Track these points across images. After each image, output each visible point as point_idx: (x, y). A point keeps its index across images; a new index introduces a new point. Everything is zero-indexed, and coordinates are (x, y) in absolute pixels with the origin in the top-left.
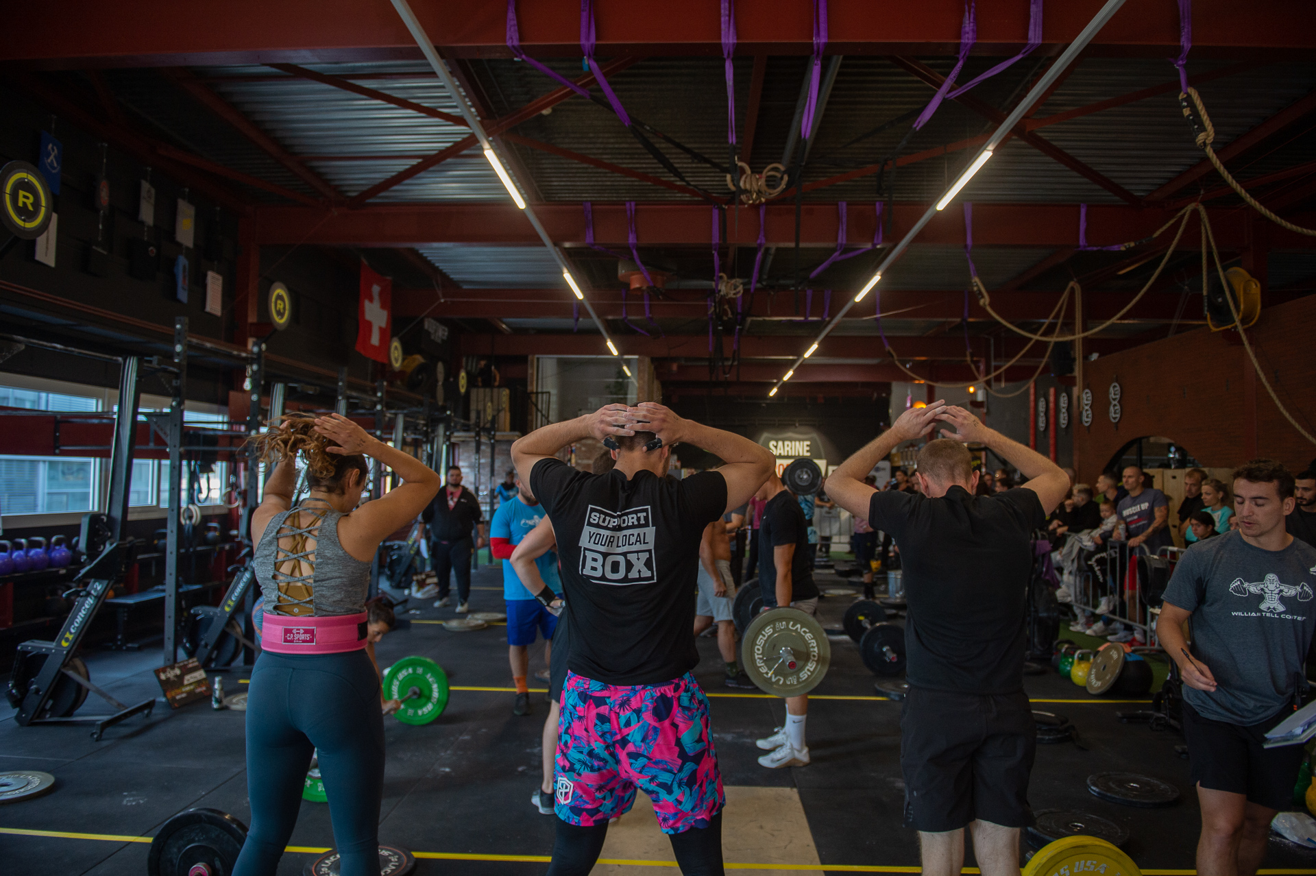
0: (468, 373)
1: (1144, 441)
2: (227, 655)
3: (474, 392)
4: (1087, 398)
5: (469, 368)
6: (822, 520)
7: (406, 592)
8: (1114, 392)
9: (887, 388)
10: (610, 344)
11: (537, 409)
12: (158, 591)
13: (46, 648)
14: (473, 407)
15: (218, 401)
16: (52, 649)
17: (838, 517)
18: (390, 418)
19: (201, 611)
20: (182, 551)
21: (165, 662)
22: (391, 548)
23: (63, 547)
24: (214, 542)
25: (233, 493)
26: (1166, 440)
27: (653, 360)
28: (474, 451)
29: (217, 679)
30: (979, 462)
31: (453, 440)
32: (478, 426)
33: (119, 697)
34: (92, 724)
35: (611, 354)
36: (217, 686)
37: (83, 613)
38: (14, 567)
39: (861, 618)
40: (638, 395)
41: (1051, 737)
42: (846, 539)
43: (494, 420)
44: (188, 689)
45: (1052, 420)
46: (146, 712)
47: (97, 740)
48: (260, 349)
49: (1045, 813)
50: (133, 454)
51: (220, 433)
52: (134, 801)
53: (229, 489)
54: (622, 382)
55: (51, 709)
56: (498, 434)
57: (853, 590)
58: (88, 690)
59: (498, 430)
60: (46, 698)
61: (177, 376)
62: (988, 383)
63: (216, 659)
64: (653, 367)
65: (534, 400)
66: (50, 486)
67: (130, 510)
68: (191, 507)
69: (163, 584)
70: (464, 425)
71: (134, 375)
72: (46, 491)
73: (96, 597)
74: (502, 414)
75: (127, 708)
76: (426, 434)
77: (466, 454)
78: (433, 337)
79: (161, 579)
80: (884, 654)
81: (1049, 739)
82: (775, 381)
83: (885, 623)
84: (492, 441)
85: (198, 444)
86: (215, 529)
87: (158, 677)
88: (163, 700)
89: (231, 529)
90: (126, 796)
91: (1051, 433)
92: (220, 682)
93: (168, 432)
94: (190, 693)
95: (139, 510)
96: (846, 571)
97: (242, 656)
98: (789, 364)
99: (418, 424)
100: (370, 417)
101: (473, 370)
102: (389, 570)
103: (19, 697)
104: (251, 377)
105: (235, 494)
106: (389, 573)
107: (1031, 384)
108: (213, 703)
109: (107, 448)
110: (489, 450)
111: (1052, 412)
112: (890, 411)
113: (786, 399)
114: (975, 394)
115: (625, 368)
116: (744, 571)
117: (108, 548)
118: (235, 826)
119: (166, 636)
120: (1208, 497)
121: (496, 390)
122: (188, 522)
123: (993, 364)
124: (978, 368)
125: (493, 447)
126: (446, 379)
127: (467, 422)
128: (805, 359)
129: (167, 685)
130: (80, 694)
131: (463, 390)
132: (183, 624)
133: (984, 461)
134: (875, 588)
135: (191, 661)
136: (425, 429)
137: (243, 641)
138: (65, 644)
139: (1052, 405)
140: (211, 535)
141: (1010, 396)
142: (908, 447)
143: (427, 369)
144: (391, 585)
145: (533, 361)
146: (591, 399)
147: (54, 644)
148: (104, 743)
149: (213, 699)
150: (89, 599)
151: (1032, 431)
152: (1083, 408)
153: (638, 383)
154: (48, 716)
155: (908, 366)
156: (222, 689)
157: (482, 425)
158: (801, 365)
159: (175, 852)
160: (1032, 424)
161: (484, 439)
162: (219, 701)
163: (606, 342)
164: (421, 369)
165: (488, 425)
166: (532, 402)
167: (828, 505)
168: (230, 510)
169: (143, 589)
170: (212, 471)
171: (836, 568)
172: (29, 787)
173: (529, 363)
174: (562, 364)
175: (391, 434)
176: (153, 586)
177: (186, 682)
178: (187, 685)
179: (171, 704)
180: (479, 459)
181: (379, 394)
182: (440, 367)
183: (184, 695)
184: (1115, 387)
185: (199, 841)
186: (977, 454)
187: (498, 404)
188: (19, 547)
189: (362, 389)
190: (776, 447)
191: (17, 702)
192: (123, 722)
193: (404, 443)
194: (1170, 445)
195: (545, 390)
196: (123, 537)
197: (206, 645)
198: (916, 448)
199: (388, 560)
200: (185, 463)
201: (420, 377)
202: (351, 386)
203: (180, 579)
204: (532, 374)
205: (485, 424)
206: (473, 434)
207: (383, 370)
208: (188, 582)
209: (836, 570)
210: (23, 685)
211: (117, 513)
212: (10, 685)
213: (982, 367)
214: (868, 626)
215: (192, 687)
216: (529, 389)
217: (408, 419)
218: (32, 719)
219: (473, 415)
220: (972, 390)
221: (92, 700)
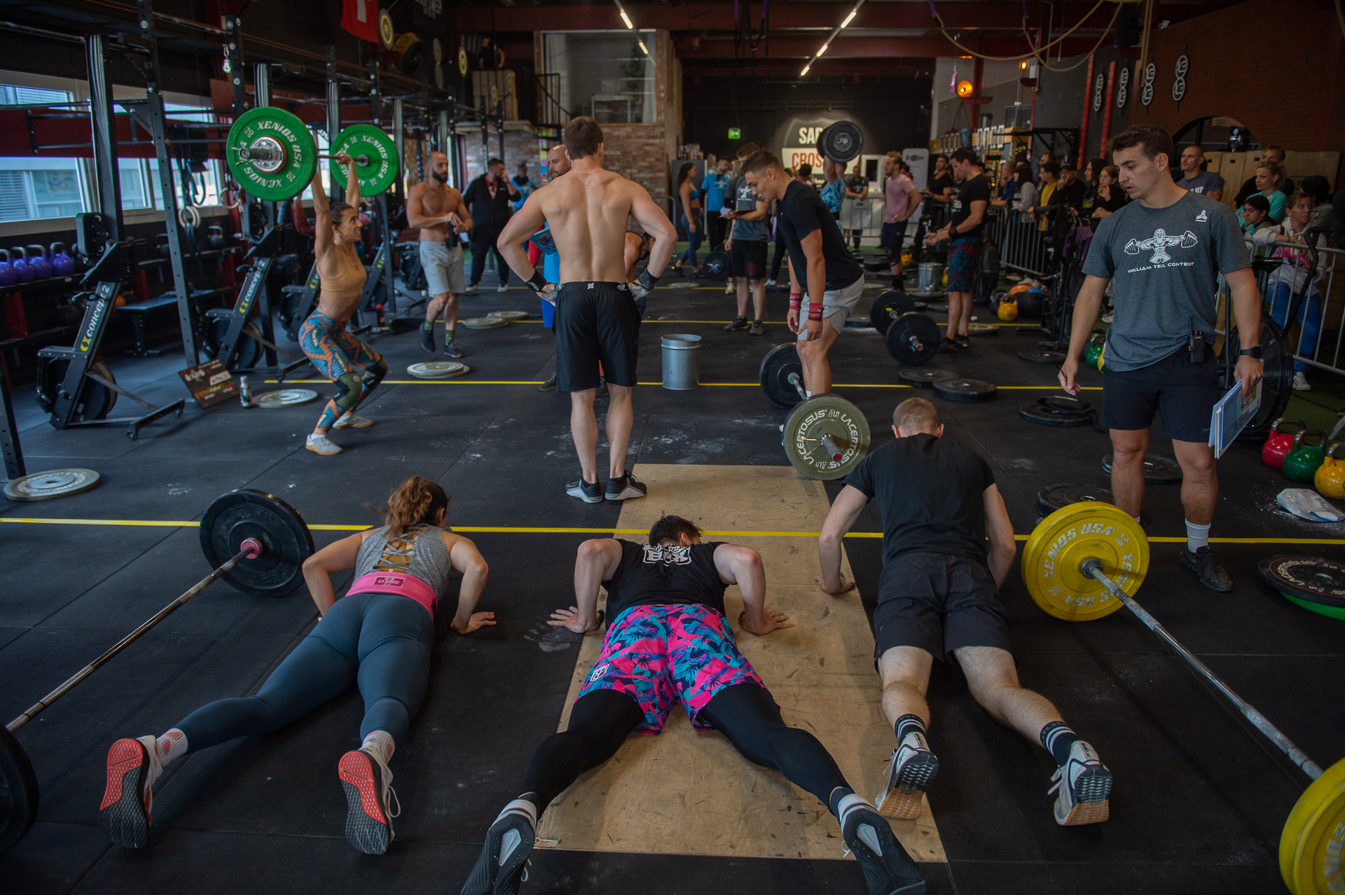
0: (468, 54)
1: (1206, 122)
2: (249, 358)
3: (476, 75)
4: (1150, 73)
5: (469, 48)
6: (852, 212)
7: (423, 293)
8: (1181, 66)
9: (930, 64)
10: (624, 15)
11: (547, 94)
12: (169, 297)
13: (66, 354)
14: (477, 93)
15: (199, 90)
16: (72, 354)
17: (869, 209)
18: (387, 105)
19: (217, 314)
20: (187, 255)
21: (188, 365)
22: (403, 248)
23: (64, 255)
24: (218, 246)
25: (231, 192)
26: (1230, 122)
27: (673, 34)
28: (481, 143)
29: (242, 379)
30: (1024, 148)
31: (458, 130)
32: (484, 114)
33: (148, 399)
34: (126, 425)
35: (626, 27)
36: (243, 385)
37: (96, 317)
38: (17, 277)
39: (889, 309)
40: (656, 77)
41: (1071, 421)
42: (877, 232)
43: (500, 107)
44: (215, 389)
45: (1108, 99)
46: (177, 412)
47: (134, 440)
48: (235, 24)
49: (1058, 488)
50: (117, 152)
51: (207, 126)
52: (179, 491)
53: (226, 189)
54: (639, 61)
55: (84, 412)
56: (505, 123)
57: (881, 283)
58: (116, 393)
59: (505, 120)
60: (76, 402)
61: (148, 57)
62: (1043, 55)
63: (239, 361)
64: (672, 42)
65: (542, 83)
66: (39, 199)
67: (124, 214)
68: (188, 208)
69: (174, 290)
70: (469, 113)
71: (101, 56)
72: (36, 203)
73: (105, 300)
74: (508, 100)
75: (157, 409)
76: (427, 123)
77: (473, 147)
78: (425, 12)
79: (170, 285)
80: (910, 343)
81: (1069, 423)
82: (807, 57)
83: (913, 313)
84: (500, 131)
85: (185, 138)
86: (218, 232)
87: (184, 379)
88: (193, 401)
89: (235, 233)
90: (170, 488)
91: (1106, 115)
92: (246, 381)
93: (150, 122)
94: (217, 393)
95: (135, 213)
96: (875, 265)
97: (264, 357)
98: (823, 37)
99: (418, 111)
100: (365, 105)
101: (474, 51)
102: (403, 271)
103: (50, 402)
104: (229, 58)
105: (233, 194)
106: (403, 274)
107: (1090, 57)
108: (242, 402)
109: (88, 145)
110: (497, 142)
111: (1109, 90)
112: (933, 92)
113: (819, 79)
114: (1027, 70)
115: (641, 45)
116: (769, 267)
117: (109, 249)
118: (277, 504)
119: (185, 339)
120: (1263, 181)
121: (500, 73)
122: (188, 224)
123: (1050, 35)
124: (1033, 40)
125: (501, 138)
126: (444, 62)
127: (471, 109)
128: (842, 31)
129: (193, 386)
130: (109, 398)
131: (464, 72)
132: (200, 330)
133: (1029, 147)
134: (904, 282)
135: (213, 363)
136: (426, 116)
137: (263, 342)
138: (84, 349)
139: (1110, 82)
140: (214, 238)
141: (1065, 70)
142: (949, 133)
143: (422, 49)
144: (407, 287)
145: (538, 38)
146: (604, 82)
147: (74, 349)
148: (142, 442)
149: (242, 398)
150: (99, 302)
151: (1085, 112)
152: (1145, 85)
153: (656, 61)
154: (82, 419)
155: (955, 38)
156: (249, 388)
157: (487, 112)
158: (837, 37)
159: (224, 530)
160: (1086, 105)
161: (491, 130)
162: (247, 400)
163: (620, 13)
164: (416, 49)
165: (494, 113)
166: (540, 85)
167: (860, 196)
168: (230, 211)
169: (154, 296)
170: (205, 169)
171: (865, 262)
172: (76, 483)
173: (535, 41)
174: (572, 42)
175: (391, 124)
176: (164, 293)
177: (212, 383)
178: (214, 386)
179: (200, 404)
180: (488, 152)
181: (373, 77)
182: (436, 44)
183: (212, 396)
184: (1183, 59)
185: (246, 518)
186: (1023, 138)
187: (504, 88)
188: (18, 255)
189: (354, 73)
190: (806, 134)
191: (49, 407)
192: (156, 422)
193: (405, 135)
194: (1234, 128)
195: (554, 72)
196: (122, 237)
197: (227, 348)
198: (958, 134)
199: (402, 261)
200: (174, 162)
201: (416, 59)
202: (340, 69)
203: (190, 284)
204: (539, 53)
205: (491, 111)
206: (479, 123)
207: (374, 49)
208: (199, 288)
209: (865, 264)
210: (51, 390)
211: (111, 212)
212: (38, 391)
213: (1038, 39)
214: (895, 317)
215: (219, 388)
216: (537, 71)
217: (407, 105)
218: (66, 422)
219: (477, 103)
220: (1024, 65)
221: (121, 403)
